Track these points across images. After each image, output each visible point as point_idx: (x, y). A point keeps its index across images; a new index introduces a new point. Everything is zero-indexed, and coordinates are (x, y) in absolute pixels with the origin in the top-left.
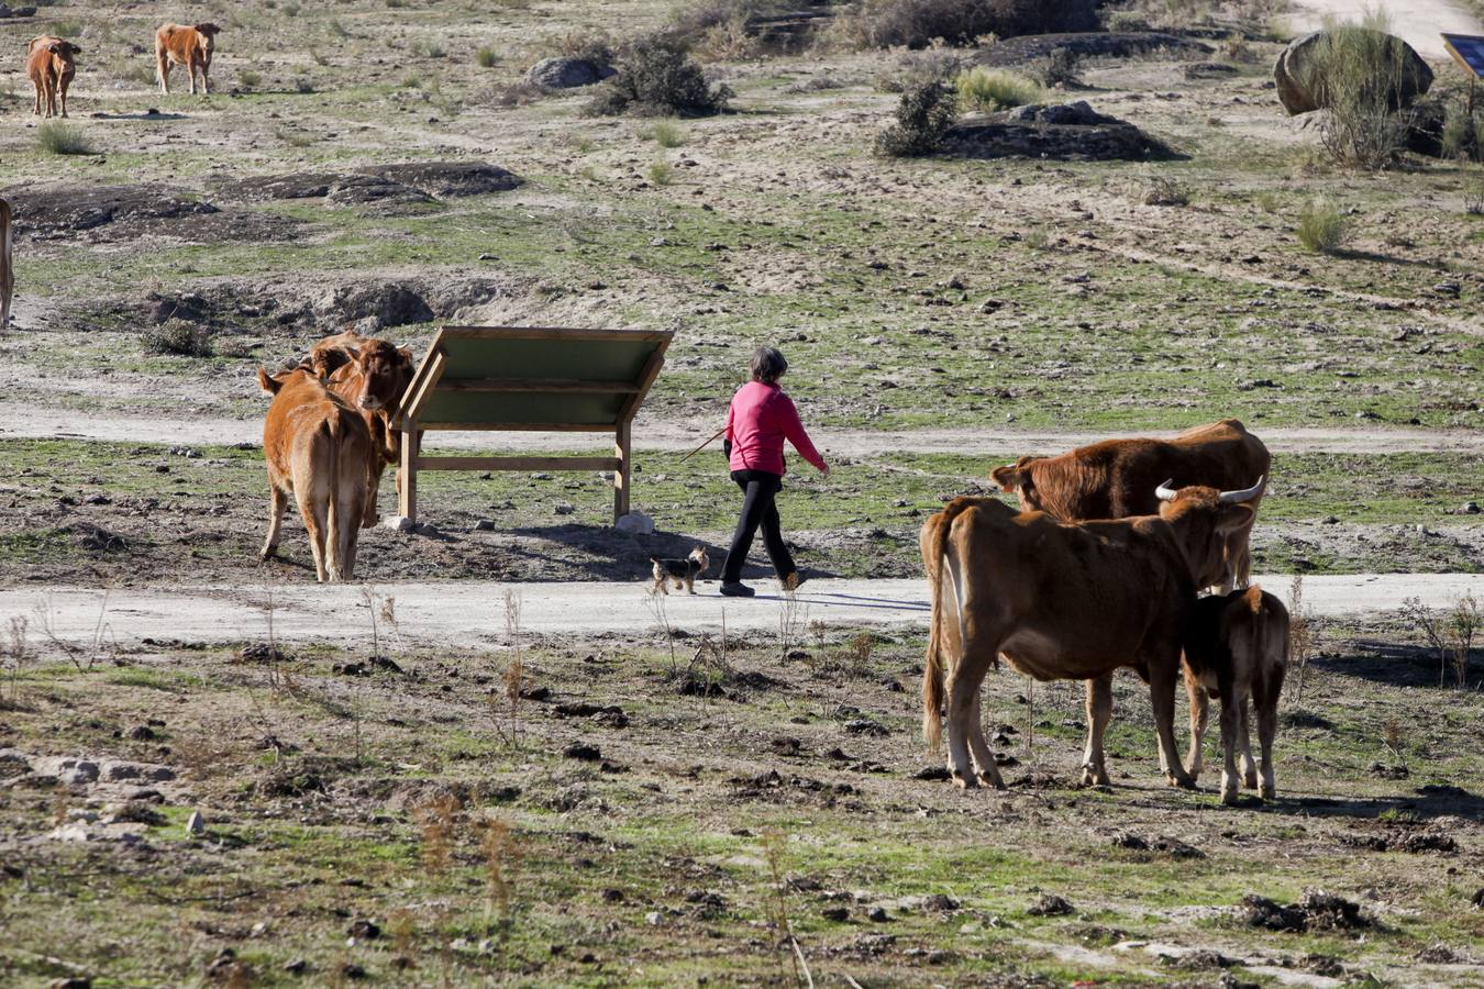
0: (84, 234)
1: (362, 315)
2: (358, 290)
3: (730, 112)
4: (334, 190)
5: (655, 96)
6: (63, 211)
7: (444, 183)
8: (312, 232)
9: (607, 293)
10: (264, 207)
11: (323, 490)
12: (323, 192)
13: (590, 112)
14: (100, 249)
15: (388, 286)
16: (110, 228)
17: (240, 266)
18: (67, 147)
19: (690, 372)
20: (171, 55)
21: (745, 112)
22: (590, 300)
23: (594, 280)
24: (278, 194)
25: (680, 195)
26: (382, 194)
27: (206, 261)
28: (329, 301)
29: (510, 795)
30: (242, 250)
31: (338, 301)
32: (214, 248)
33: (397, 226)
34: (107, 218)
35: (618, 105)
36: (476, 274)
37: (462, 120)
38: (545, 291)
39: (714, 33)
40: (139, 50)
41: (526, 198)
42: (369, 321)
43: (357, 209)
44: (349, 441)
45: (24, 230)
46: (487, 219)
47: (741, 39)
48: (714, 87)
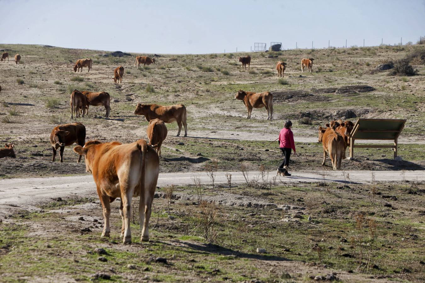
0: (287, 100)
1: (342, 116)
2: (341, 111)
3: (418, 75)
4: (337, 91)
5: (402, 72)
6: (283, 96)
7: (359, 89)
8: (332, 100)
9: (392, 112)
10: (322, 95)
11: (334, 152)
12: (334, 92)
13: (389, 75)
14: (290, 103)
15: (347, 110)
16: (292, 99)
17: (318, 106)
18: (283, 83)
19: (410, 128)
20: (304, 65)
21: (421, 75)
22: (389, 113)
23: (390, 109)
24: (325, 92)
25: (407, 92)
26: (346, 92)
27: (311, 106)
28: (335, 114)
29: (373, 214)
30: (318, 103)
31: (337, 114)
32: (312, 103)
33: (349, 98)
34: (291, 97)
35: (395, 74)
36: (365, 108)
37: (363, 77)
38: (379, 111)
39: (415, 59)
40: (298, 64)
41: (376, 93)
42: (343, 117)
43: (341, 95)
44: (340, 142)
45: (275, 100)
46: (367, 97)
47: (420, 60)
48: (415, 70)
